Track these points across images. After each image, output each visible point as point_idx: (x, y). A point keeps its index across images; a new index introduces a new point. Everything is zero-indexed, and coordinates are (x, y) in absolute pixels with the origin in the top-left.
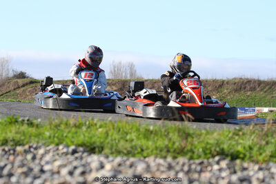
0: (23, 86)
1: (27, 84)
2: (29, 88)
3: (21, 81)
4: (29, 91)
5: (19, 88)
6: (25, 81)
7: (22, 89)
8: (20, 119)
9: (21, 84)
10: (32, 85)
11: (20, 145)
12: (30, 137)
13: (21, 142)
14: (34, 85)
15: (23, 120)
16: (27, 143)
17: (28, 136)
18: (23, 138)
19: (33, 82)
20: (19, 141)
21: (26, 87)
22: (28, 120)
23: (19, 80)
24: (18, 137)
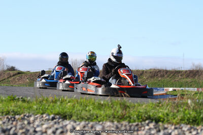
0: (14, 75)
1: (16, 74)
2: (17, 77)
3: (12, 73)
4: (18, 79)
5: (11, 77)
6: (15, 72)
7: (13, 78)
8: (17, 98)
9: (12, 74)
10: (19, 75)
11: (18, 115)
12: (24, 109)
13: (18, 113)
14: (20, 75)
15: (19, 98)
16: (22, 113)
17: (22, 109)
18: (19, 110)
19: (20, 73)
20: (17, 112)
21: (15, 76)
22: (22, 98)
23: (11, 72)
24: (16, 109)
